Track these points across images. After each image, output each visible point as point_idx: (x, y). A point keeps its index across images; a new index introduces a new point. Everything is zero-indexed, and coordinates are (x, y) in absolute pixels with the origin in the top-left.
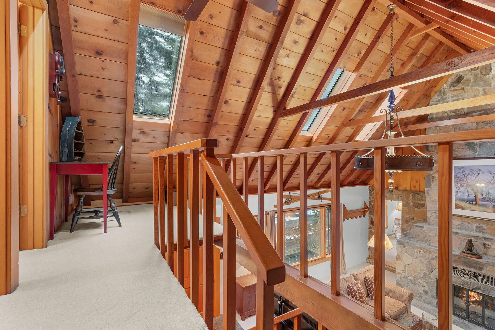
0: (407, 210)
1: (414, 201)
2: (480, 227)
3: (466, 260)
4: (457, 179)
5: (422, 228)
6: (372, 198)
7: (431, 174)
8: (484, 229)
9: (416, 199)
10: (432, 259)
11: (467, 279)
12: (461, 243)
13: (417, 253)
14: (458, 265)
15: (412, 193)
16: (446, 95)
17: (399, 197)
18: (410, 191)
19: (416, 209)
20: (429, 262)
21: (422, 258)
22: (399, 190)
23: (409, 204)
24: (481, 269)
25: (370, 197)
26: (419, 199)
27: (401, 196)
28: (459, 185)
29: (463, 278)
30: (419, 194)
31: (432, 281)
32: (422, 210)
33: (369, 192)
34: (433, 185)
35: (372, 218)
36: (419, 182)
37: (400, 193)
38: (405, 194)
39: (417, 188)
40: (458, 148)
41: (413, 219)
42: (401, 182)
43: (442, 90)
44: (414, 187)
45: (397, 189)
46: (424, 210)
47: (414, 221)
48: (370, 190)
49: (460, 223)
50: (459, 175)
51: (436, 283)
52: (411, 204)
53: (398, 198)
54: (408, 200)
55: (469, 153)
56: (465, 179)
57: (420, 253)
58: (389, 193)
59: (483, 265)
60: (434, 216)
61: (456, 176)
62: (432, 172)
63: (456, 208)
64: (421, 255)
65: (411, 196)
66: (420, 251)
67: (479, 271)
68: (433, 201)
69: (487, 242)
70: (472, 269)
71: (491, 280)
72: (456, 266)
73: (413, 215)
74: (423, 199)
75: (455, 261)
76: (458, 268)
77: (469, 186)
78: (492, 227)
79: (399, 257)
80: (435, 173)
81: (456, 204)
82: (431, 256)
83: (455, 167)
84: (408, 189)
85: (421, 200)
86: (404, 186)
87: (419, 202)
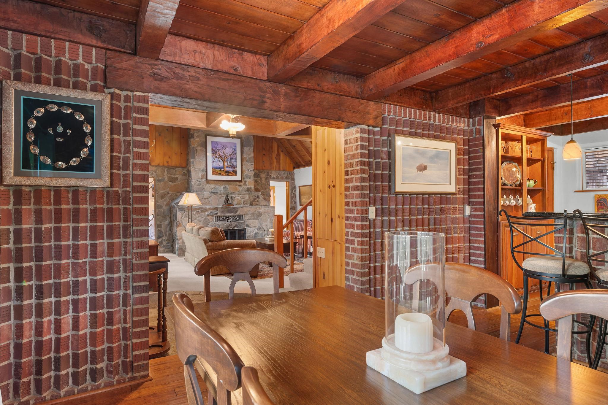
0: (163, 185)
1: (169, 175)
2: (226, 187)
3: (229, 209)
9: (171, 173)
10: (208, 215)
12: (219, 200)
13: (196, 214)
15: (167, 168)
17: (154, 173)
18: (164, 167)
19: (171, 183)
20: (205, 219)
22: (153, 166)
23: (164, 179)
24: (236, 212)
27: (155, 172)
28: (214, 156)
30: (173, 169)
34: (196, 156)
37: (155, 169)
38: (160, 169)
39: (170, 164)
41: (168, 193)
42: (155, 158)
44: (167, 162)
45: (150, 165)
46: (178, 183)
47: (170, 195)
49: (215, 186)
50: (214, 148)
52: (166, 179)
53: (152, 174)
54: (163, 175)
56: (218, 152)
57: (198, 214)
59: (238, 209)
60: (197, 184)
61: (212, 150)
62: (196, 146)
63: (213, 174)
64: (199, 215)
65: (166, 171)
66: (198, 212)
67: (235, 214)
68: (196, 171)
69: (233, 195)
70: (232, 214)
71: (241, 217)
72: (223, 215)
73: (168, 189)
74: (177, 173)
75: (222, 212)
76: (224, 216)
77: (220, 157)
78: (232, 186)
79: (180, 223)
80: (198, 146)
81: (213, 172)
82: (207, 213)
83: (212, 142)
84: (161, 165)
85: (175, 174)
86: (157, 162)
87: (174, 176)
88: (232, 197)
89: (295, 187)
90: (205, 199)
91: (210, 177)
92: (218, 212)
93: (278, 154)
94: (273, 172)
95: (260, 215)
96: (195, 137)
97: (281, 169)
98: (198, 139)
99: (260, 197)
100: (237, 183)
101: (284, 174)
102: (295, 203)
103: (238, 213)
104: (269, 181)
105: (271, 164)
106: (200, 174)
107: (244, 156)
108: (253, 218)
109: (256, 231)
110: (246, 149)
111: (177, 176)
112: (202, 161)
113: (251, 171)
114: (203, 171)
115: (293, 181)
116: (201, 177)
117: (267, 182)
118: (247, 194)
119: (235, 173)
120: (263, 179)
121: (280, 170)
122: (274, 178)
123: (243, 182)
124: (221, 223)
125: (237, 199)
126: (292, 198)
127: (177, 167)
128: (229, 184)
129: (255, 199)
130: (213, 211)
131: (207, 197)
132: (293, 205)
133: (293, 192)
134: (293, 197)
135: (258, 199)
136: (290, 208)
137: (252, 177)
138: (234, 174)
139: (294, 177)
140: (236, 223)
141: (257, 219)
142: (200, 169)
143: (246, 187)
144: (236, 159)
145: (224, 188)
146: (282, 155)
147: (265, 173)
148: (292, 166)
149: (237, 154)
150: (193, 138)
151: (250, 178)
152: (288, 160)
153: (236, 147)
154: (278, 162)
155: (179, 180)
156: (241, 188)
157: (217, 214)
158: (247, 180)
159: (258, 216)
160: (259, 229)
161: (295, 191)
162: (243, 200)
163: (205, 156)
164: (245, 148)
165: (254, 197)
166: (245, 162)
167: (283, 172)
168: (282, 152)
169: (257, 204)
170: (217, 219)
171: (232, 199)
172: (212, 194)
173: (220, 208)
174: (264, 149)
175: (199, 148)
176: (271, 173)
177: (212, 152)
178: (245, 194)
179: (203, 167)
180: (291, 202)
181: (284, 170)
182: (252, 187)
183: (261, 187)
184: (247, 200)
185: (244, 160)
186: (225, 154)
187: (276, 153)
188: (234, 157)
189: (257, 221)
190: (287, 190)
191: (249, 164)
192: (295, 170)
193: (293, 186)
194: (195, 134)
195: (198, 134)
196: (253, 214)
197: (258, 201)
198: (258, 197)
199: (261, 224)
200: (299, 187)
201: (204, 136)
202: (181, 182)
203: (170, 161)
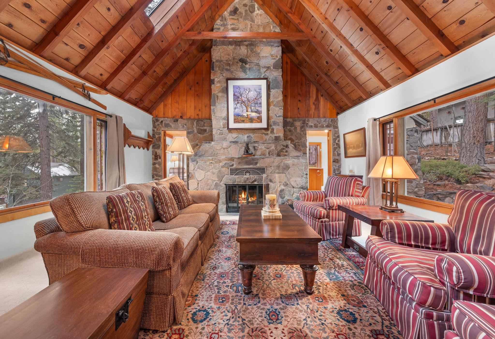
0: (192, 137)
1: (197, 127)
2: (250, 136)
4: (235, 97)
5: (210, 144)
6: (156, 129)
7: (216, 93)
8: (252, 137)
9: (200, 125)
10: (222, 167)
11: (248, 176)
12: (239, 150)
13: (209, 165)
14: (241, 166)
16: (227, 22)
18: (194, 119)
19: (199, 135)
20: (220, 171)
21: (213, 169)
22: (184, 119)
23: (193, 131)
24: (256, 163)
25: (154, 129)
26: (202, 126)
27: (186, 125)
28: (236, 102)
29: (245, 176)
30: (202, 121)
31: (222, 188)
32: (205, 135)
33: (153, 123)
34: (217, 104)
35: (156, 152)
36: (201, 110)
37: (185, 121)
38: (190, 122)
39: (200, 116)
40: (235, 70)
42: (186, 111)
43: (224, 16)
44: (197, 115)
45: (182, 118)
48: (153, 121)
49: (237, 135)
50: (236, 94)
51: (225, 189)
52: (196, 131)
53: (183, 127)
54: (193, 127)
55: (242, 75)
56: (240, 97)
57: (211, 165)
58: (174, 123)
59: (258, 160)
60: (218, 133)
61: (234, 95)
62: (217, 92)
63: (235, 122)
64: (213, 166)
65: (195, 123)
66: (212, 163)
67: (255, 167)
68: (217, 119)
69: (256, 145)
70: (251, 166)
71: (262, 170)
72: (240, 167)
73: (197, 141)
74: (205, 125)
75: (239, 163)
76: (241, 169)
77: (243, 102)
78: (257, 135)
79: (192, 175)
80: (219, 92)
81: (235, 119)
82: (221, 164)
83: (234, 86)
84: (192, 117)
85: (204, 126)
86: (188, 115)
87: (202, 128)
88: (254, 147)
89: (338, 137)
90: (224, 149)
91: (232, 125)
92: (234, 163)
93: (317, 99)
94: (311, 120)
95: (287, 167)
96: (215, 83)
97: (321, 116)
98: (218, 85)
99: (290, 146)
100: (263, 131)
101: (324, 121)
102: (339, 155)
103: (258, 165)
104: (305, 130)
105: (308, 111)
106: (222, 123)
107: (271, 99)
108: (277, 171)
109: (283, 187)
110: (273, 92)
111: (205, 128)
112: (223, 108)
113: (279, 116)
114: (224, 119)
115: (336, 130)
116: (222, 126)
117: (302, 131)
118: (273, 143)
119: (259, 119)
120: (298, 128)
121: (319, 117)
122: (311, 126)
123: (270, 130)
124: (237, 176)
125: (261, 149)
126: (335, 149)
127: (206, 119)
128: (254, 133)
129: (283, 149)
130: (229, 162)
131: (226, 147)
132: (337, 157)
133: (337, 142)
134: (337, 148)
135: (287, 149)
136: (332, 160)
137: (281, 124)
138: (259, 121)
139: (337, 124)
140: (256, 177)
141: (283, 173)
142: (221, 117)
143: (273, 136)
144: (260, 103)
145: (248, 137)
146: (322, 99)
147: (300, 121)
148: (335, 111)
149: (262, 98)
150: (214, 83)
151: (279, 125)
152: (329, 105)
153: (261, 89)
154: (317, 108)
155: (207, 131)
156: (267, 137)
157: (233, 165)
158: (274, 127)
159: (284, 169)
160: (286, 185)
161: (339, 141)
162: (267, 150)
163: (226, 103)
164: (272, 90)
165: (282, 147)
166: (272, 107)
167: (323, 120)
168: (322, 96)
169: (286, 155)
170: (233, 172)
171: (255, 149)
172: (232, 144)
173: (236, 158)
174: (300, 94)
175: (220, 95)
176: (308, 121)
177: (234, 97)
178: (270, 143)
179: (224, 114)
180: (334, 154)
181: (324, 117)
182: (281, 135)
183: (296, 136)
184: (273, 150)
185: (271, 104)
186: (248, 99)
187: (314, 97)
188: (259, 102)
189: (283, 175)
190: (328, 141)
191: (277, 109)
192: (339, 117)
193: (336, 135)
194: (216, 80)
195: (219, 79)
196: (278, 167)
197: (287, 152)
198: (287, 146)
199: (289, 180)
200: (344, 135)
201: (225, 80)
202: (209, 134)
203: (200, 113)
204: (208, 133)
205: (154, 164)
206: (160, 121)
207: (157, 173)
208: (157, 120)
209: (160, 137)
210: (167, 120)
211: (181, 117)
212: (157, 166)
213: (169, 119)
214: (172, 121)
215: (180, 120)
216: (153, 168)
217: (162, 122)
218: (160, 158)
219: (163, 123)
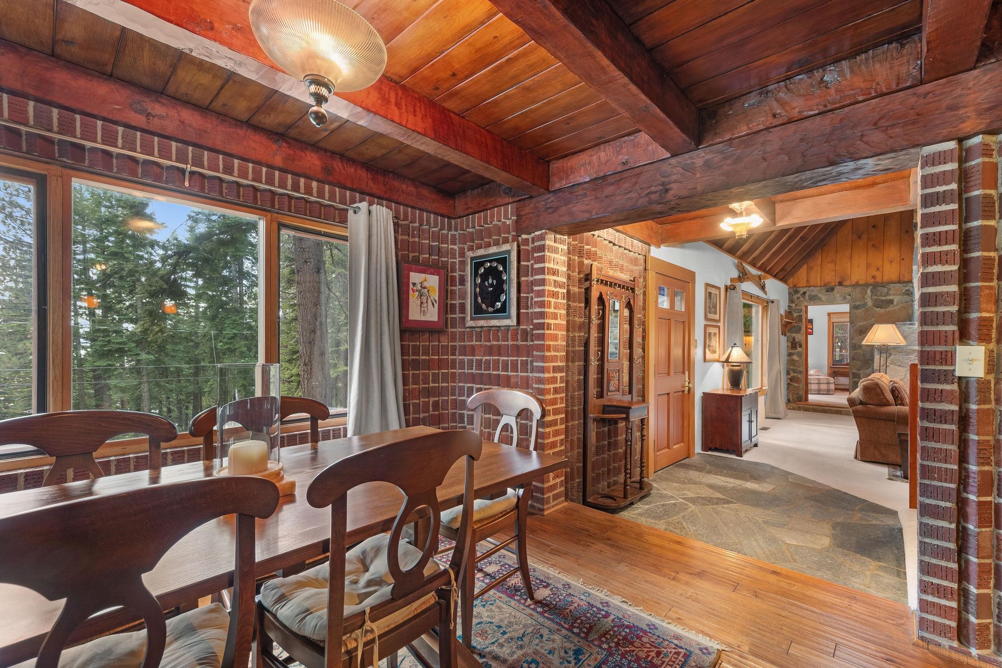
0: (863, 314)
1: (874, 297)
5: (911, 326)
6: (793, 305)
9: (879, 294)
15: (871, 287)
18: (867, 285)
19: (878, 309)
22: (846, 286)
23: (866, 304)
25: (791, 305)
26: (883, 294)
27: (850, 295)
30: (884, 287)
32: (890, 309)
33: (789, 297)
35: (794, 337)
36: (881, 269)
37: (849, 289)
38: (858, 289)
39: (879, 279)
42: (849, 273)
44: (873, 277)
45: (842, 285)
46: (893, 309)
48: (790, 294)
52: (870, 303)
53: (845, 298)
54: (864, 297)
58: (826, 293)
65: (869, 291)
74: (891, 292)
84: (861, 282)
85: (888, 294)
86: (854, 279)
87: (884, 298)
111: (891, 297)
127: (892, 283)
155: (895, 303)
202: (899, 306)
203: (878, 275)
204: (896, 305)
205: (790, 355)
206: (802, 292)
207: (794, 368)
208: (796, 292)
209: (801, 316)
210: (813, 291)
211: (840, 284)
212: (795, 357)
213: (817, 288)
214: (824, 291)
215: (838, 288)
216: (788, 360)
217: (804, 293)
218: (801, 346)
219: (807, 295)
